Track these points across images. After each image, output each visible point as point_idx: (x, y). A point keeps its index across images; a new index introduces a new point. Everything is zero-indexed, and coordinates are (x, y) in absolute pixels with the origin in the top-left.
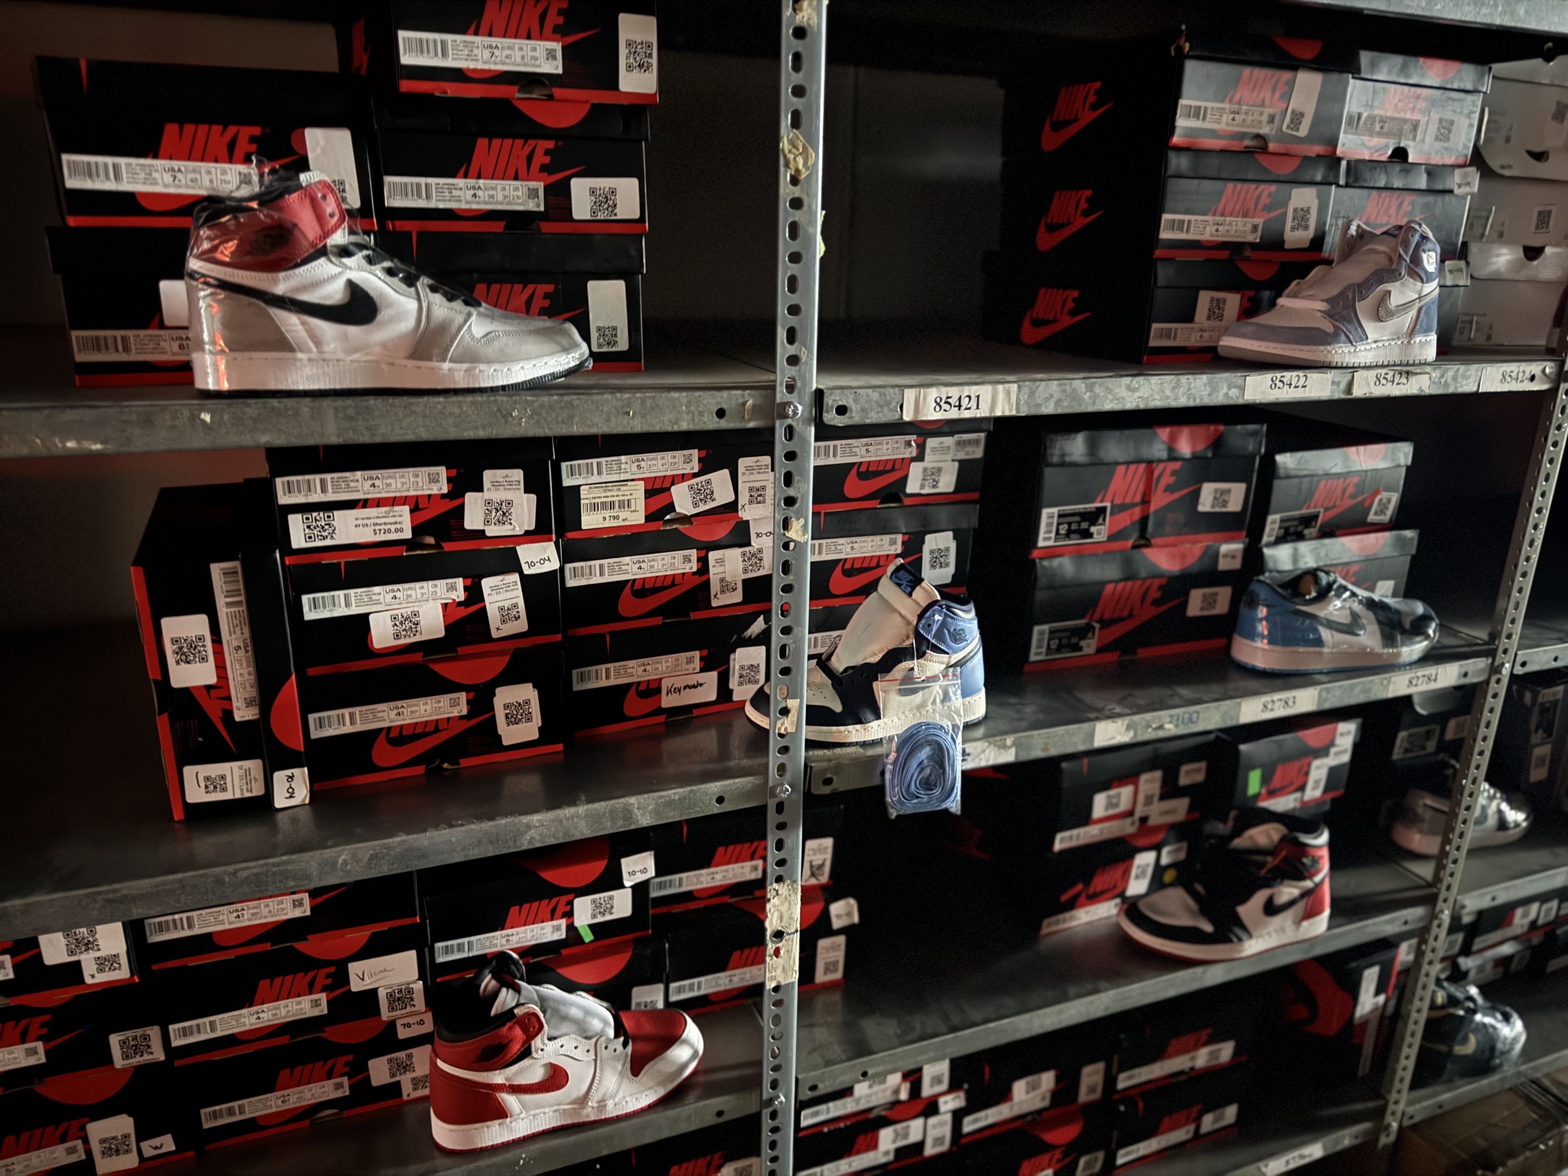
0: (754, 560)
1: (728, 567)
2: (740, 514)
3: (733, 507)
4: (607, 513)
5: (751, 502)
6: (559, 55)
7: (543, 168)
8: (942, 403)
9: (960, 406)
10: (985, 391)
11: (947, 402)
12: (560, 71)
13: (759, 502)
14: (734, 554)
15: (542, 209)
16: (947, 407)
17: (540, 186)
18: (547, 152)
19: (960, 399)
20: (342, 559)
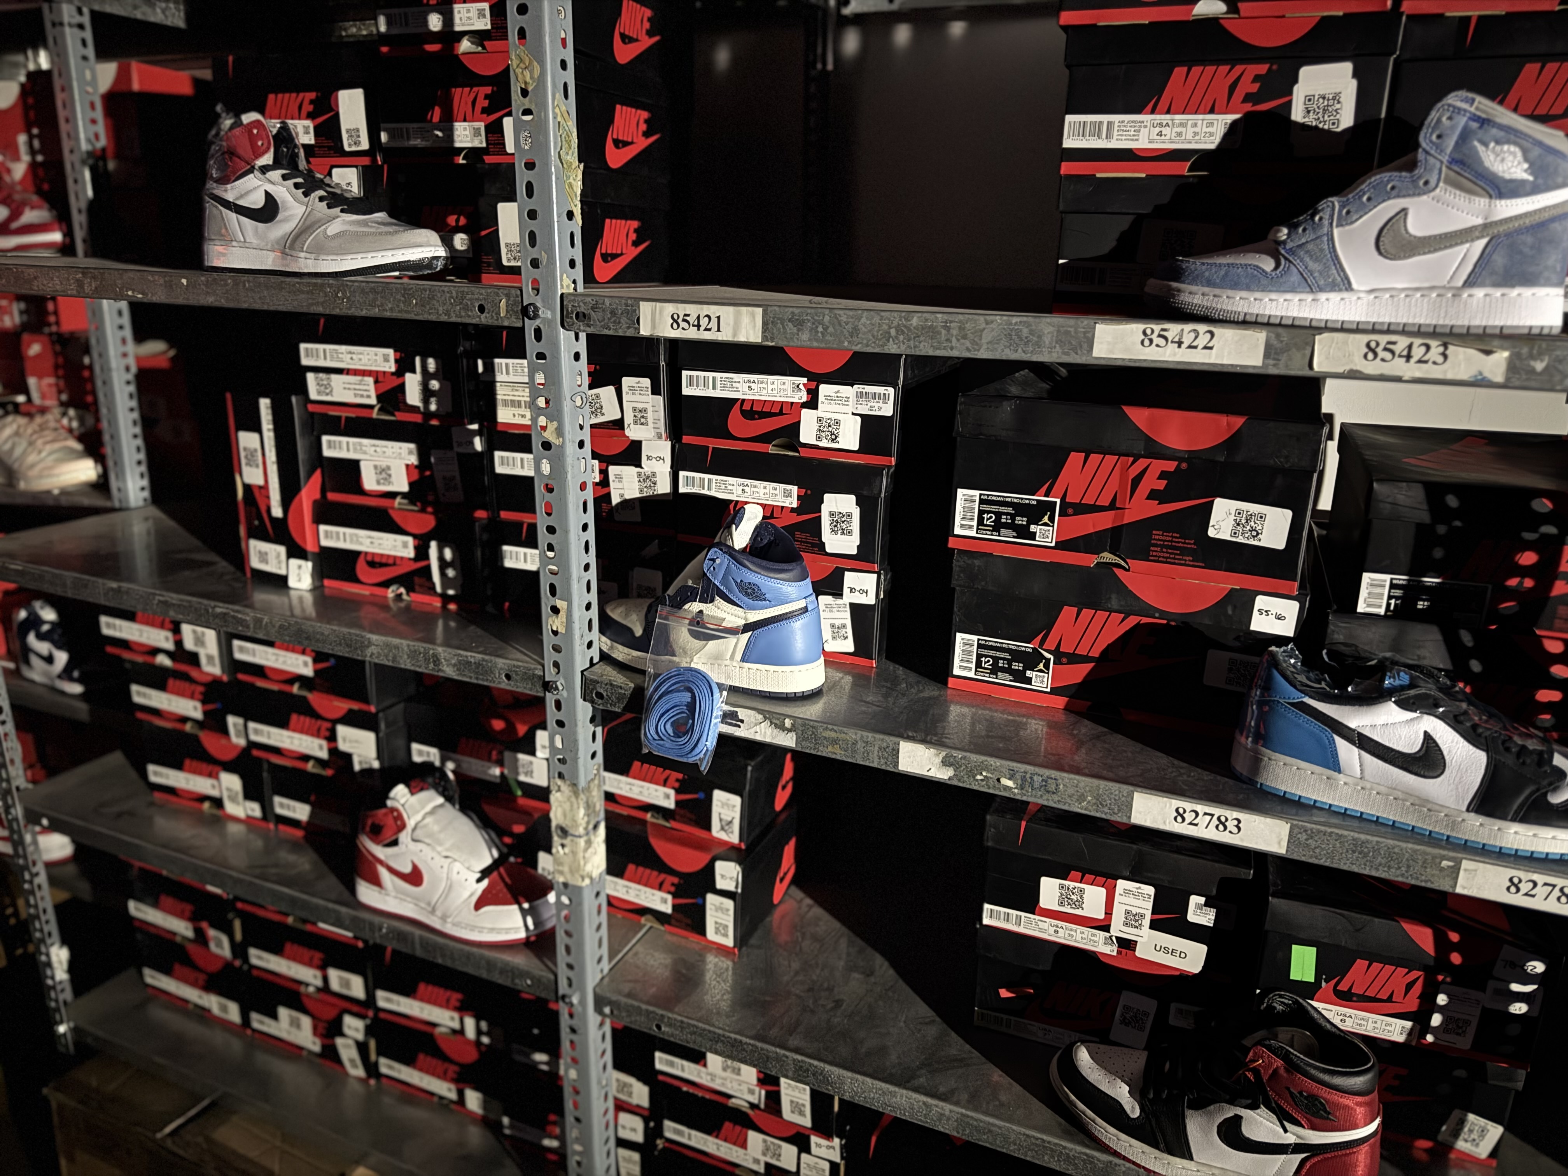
0: (648, 483)
1: (626, 483)
2: (628, 432)
3: (619, 424)
4: (517, 411)
5: (635, 423)
6: (488, 13)
7: (485, 111)
8: (680, 321)
9: (699, 326)
10: (727, 313)
11: (684, 320)
12: (489, 27)
13: (642, 424)
14: (629, 471)
15: (484, 145)
16: (685, 325)
17: (481, 125)
18: (487, 97)
19: (698, 318)
20: (344, 414)
